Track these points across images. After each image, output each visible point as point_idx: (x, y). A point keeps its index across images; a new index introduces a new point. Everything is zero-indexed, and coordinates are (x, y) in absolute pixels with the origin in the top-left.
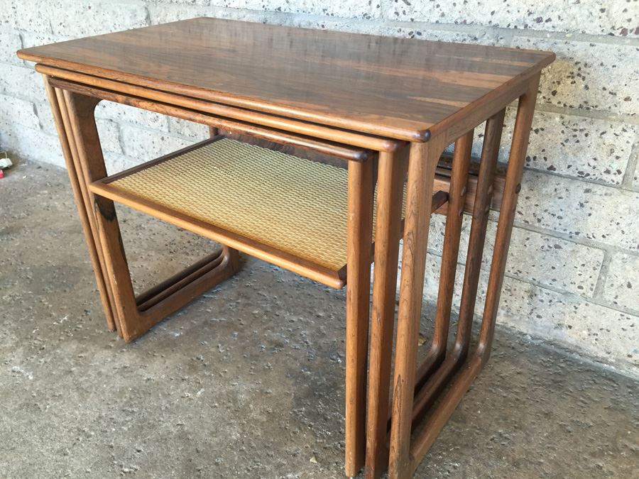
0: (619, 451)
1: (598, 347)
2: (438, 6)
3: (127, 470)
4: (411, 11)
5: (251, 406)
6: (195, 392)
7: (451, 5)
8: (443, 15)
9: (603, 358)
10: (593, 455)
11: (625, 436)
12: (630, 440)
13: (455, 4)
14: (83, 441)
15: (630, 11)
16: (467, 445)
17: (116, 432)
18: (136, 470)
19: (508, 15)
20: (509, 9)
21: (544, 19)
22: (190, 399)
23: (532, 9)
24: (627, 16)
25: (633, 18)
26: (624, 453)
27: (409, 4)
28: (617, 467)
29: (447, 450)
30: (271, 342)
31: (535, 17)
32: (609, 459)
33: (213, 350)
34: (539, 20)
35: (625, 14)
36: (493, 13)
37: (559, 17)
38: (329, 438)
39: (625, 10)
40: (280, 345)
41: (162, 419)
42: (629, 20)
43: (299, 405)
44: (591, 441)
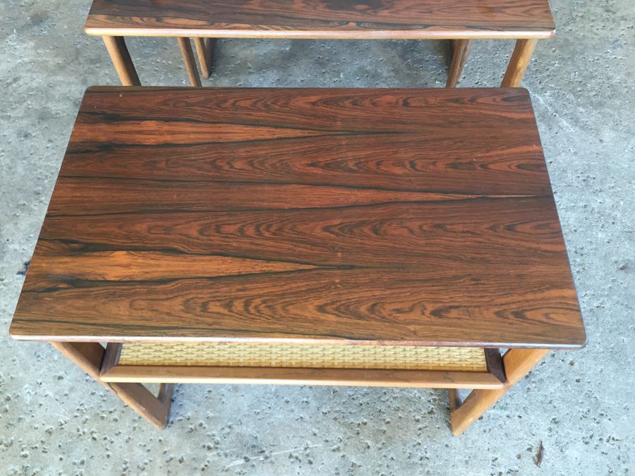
0: (575, 19)
6: (338, 77)
10: (564, 25)
11: (574, 10)
12: (578, 12)
16: (506, 44)
22: (340, 81)
26: (577, 19)
28: (577, 27)
29: (498, 50)
32: (573, 24)
33: (322, 49)
38: (436, 69)
43: (405, 60)
44: (561, 19)
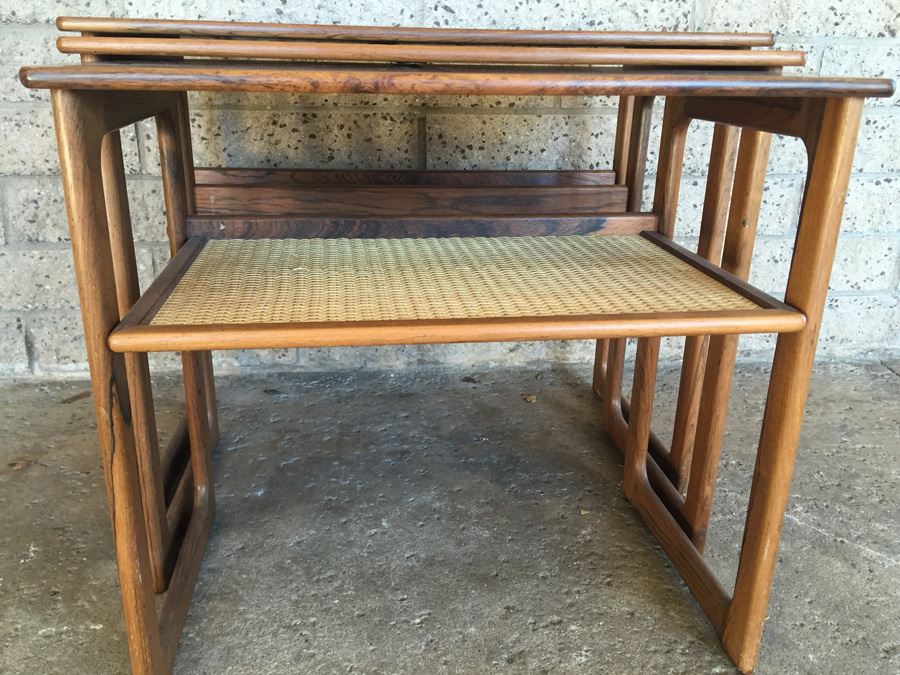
1: (670, 346)
2: (486, 14)
3: (418, 621)
4: (455, 20)
5: (459, 506)
6: (378, 526)
7: (503, 12)
8: (494, 22)
9: (676, 355)
13: (506, 11)
14: (315, 632)
15: (667, 10)
17: (343, 601)
18: (429, 614)
19: (562, 20)
20: (562, 13)
21: (597, 23)
22: (384, 533)
23: (586, 13)
24: (664, 16)
25: (670, 17)
27: (453, 12)
30: (391, 454)
31: (589, 20)
33: (333, 486)
34: (592, 23)
35: (662, 14)
36: (545, 19)
37: (610, 20)
38: (570, 492)
39: (663, 11)
40: (404, 453)
41: (380, 563)
42: (667, 19)
43: (505, 484)
